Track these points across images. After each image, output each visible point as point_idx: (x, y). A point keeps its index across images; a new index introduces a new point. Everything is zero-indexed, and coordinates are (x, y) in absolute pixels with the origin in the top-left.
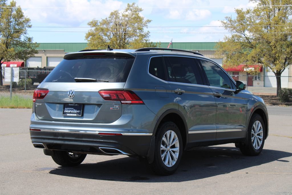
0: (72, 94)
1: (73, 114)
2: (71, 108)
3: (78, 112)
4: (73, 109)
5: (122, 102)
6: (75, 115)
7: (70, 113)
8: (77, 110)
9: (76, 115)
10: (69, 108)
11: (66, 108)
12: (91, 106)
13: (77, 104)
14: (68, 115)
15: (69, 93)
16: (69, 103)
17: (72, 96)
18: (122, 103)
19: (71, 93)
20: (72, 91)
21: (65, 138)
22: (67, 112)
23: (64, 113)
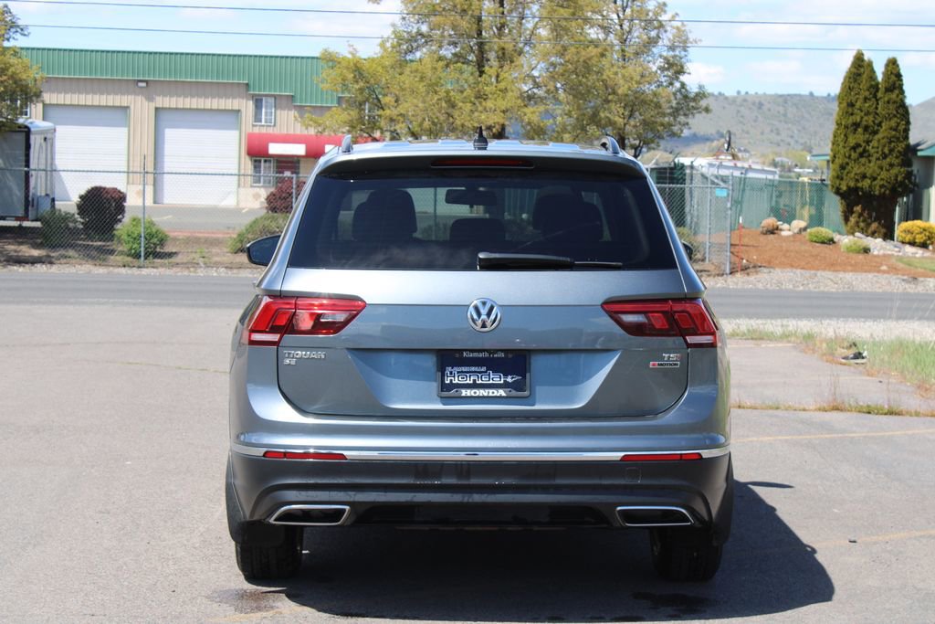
0: (489, 314)
1: (491, 391)
2: (473, 369)
3: (509, 379)
4: (484, 369)
5: (690, 339)
6: (502, 392)
7: (474, 386)
8: (506, 375)
9: (504, 394)
10: (464, 369)
11: (449, 369)
12: (563, 357)
13: (502, 351)
14: (465, 393)
15: (472, 311)
16: (466, 350)
17: (489, 323)
18: (689, 345)
19: (484, 311)
20: (488, 306)
21: (474, 481)
22: (456, 381)
23: (445, 387)
